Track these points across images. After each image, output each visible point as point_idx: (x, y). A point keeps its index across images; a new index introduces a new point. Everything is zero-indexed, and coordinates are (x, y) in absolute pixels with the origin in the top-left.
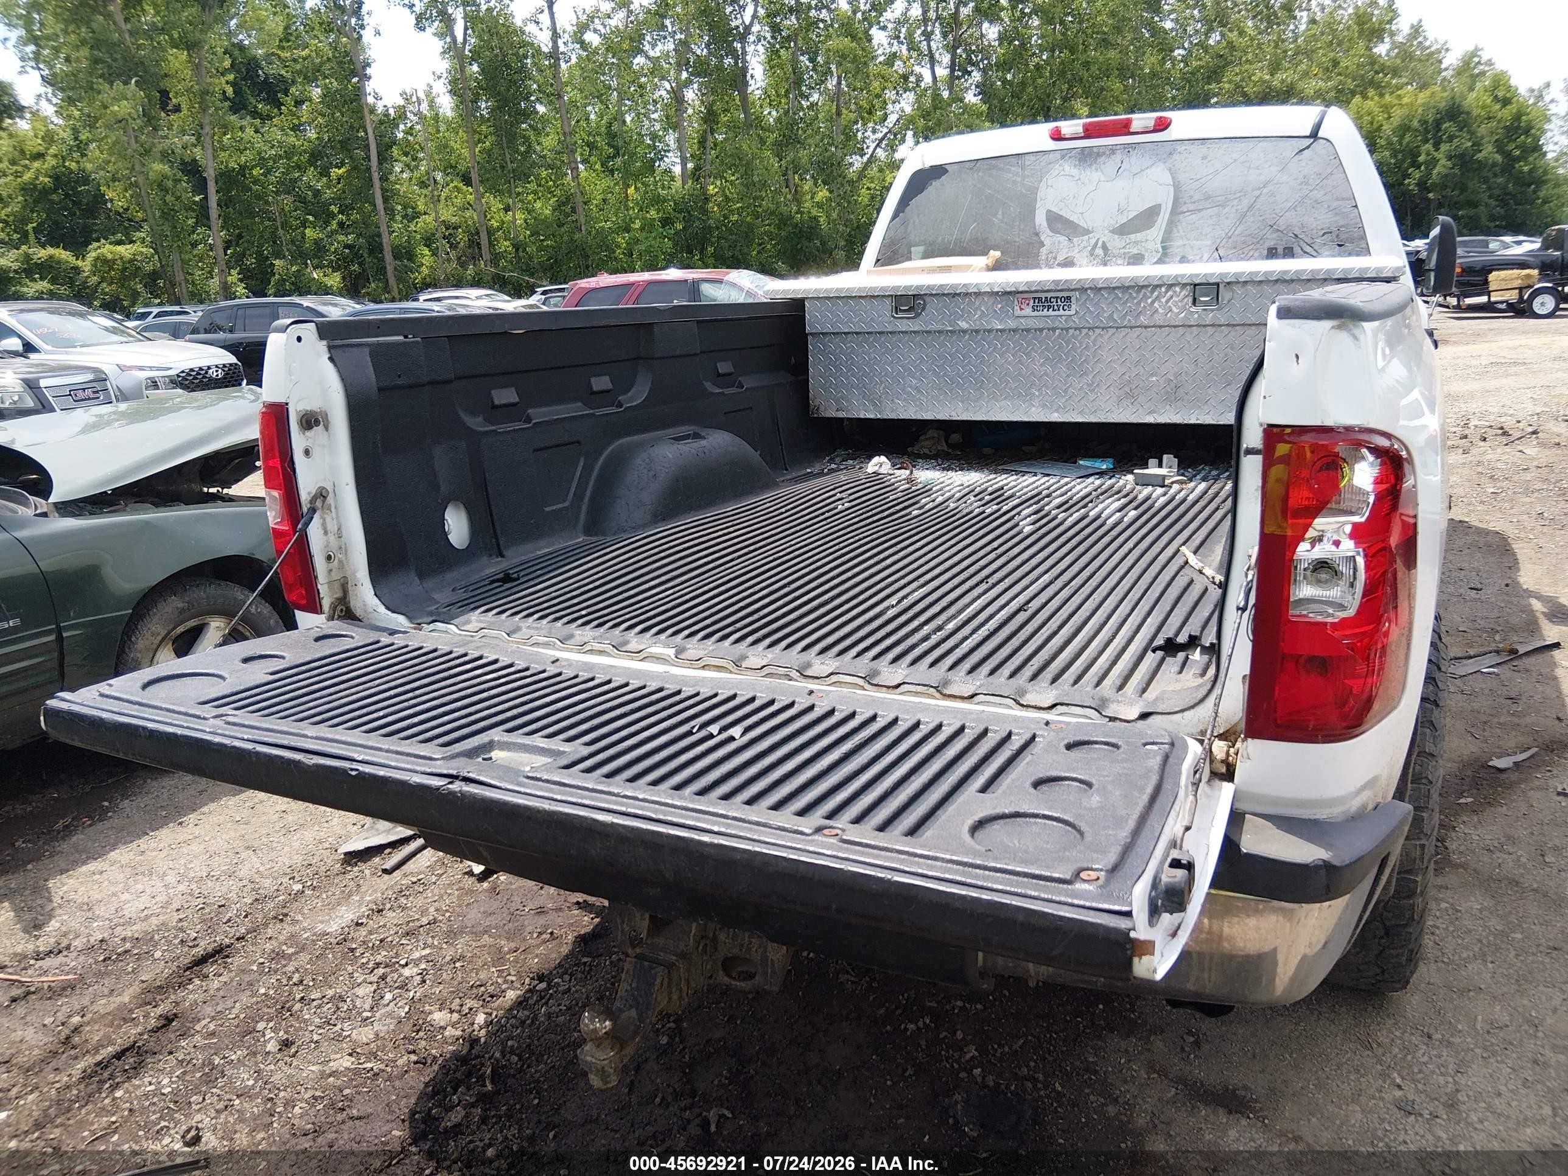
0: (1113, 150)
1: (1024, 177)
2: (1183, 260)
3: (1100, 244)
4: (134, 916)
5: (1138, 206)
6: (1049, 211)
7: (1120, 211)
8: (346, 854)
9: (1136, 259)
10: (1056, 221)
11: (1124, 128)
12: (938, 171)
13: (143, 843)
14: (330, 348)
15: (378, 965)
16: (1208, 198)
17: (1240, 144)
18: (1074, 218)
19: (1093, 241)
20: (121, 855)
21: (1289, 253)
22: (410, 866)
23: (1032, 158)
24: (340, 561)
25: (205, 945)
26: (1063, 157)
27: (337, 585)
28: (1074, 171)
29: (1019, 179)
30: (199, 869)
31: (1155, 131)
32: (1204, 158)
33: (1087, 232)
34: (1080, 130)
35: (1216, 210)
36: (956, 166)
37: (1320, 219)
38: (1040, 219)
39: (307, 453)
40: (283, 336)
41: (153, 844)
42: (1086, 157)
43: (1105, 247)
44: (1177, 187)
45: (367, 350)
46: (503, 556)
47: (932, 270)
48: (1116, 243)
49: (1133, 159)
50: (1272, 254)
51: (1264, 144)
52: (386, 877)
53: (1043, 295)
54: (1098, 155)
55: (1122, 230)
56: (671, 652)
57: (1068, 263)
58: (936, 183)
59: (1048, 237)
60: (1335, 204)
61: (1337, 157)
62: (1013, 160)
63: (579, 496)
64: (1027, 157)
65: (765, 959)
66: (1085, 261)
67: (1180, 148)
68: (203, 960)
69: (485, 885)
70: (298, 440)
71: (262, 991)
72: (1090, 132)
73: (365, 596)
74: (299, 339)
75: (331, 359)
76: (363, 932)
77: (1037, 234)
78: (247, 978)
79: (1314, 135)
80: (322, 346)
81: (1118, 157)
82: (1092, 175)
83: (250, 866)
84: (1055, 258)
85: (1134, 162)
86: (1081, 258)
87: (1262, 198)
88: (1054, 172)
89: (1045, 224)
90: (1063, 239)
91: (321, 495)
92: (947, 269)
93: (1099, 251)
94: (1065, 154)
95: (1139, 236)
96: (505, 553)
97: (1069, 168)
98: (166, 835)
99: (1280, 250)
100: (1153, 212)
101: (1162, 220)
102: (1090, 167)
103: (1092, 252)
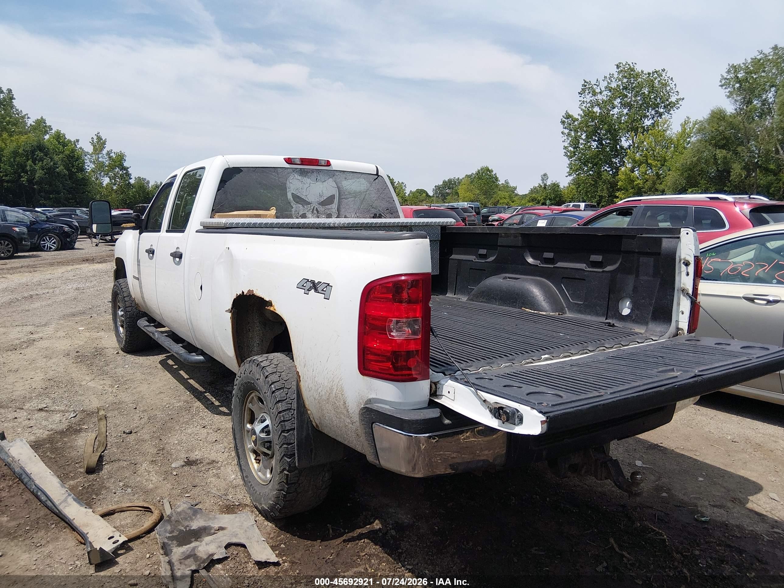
0: (313, 171)
1: (279, 178)
2: (345, 217)
3: (315, 209)
5: (327, 194)
6: (292, 193)
7: (321, 196)
9: (329, 216)
10: (295, 197)
11: (316, 163)
12: (237, 170)
16: (350, 194)
17: (355, 175)
18: (303, 197)
19: (312, 207)
21: (380, 217)
26: (294, 171)
28: (300, 178)
29: (277, 178)
31: (326, 166)
32: (345, 178)
33: (309, 203)
34: (298, 161)
35: (353, 199)
36: (245, 169)
37: (382, 205)
38: (290, 196)
42: (303, 173)
43: (317, 210)
44: (339, 188)
48: (321, 209)
49: (321, 176)
50: (376, 216)
51: (362, 176)
54: (308, 172)
55: (323, 204)
57: (304, 216)
59: (293, 203)
60: (387, 199)
61: (386, 183)
62: (273, 170)
64: (278, 169)
66: (310, 216)
67: (337, 174)
72: (303, 162)
77: (290, 203)
79: (377, 174)
81: (315, 174)
82: (307, 180)
84: (298, 214)
85: (321, 177)
86: (309, 214)
87: (367, 196)
88: (291, 177)
89: (292, 199)
90: (300, 205)
93: (315, 212)
94: (294, 170)
95: (329, 207)
97: (297, 176)
99: (378, 215)
100: (332, 198)
101: (336, 201)
102: (305, 176)
103: (313, 212)
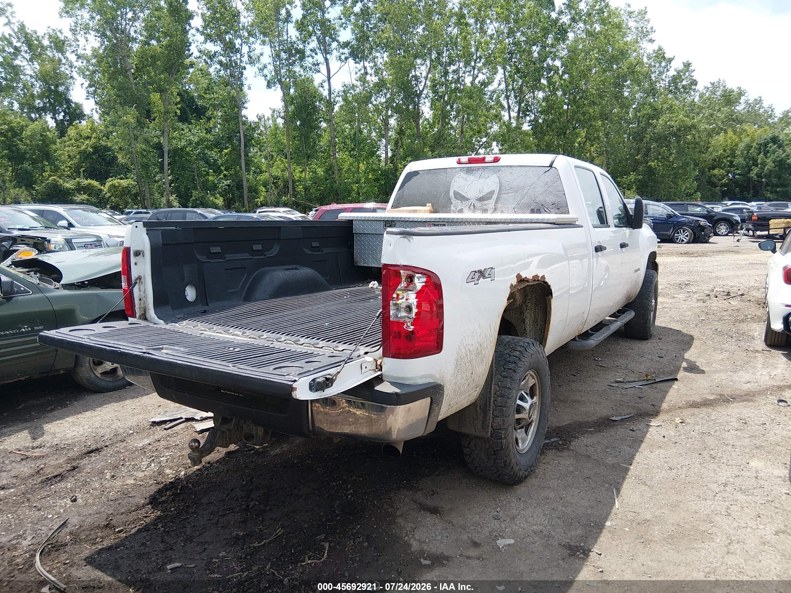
0: (479, 168)
1: (446, 177)
2: (502, 212)
3: (472, 204)
4: (70, 437)
5: (486, 191)
6: (455, 191)
7: (480, 192)
8: (153, 422)
9: (485, 211)
10: (457, 195)
11: (483, 160)
12: (415, 173)
13: (79, 416)
14: (147, 230)
15: (153, 456)
16: (511, 188)
17: (524, 168)
18: (464, 194)
19: (470, 203)
20: (70, 419)
21: (539, 211)
22: (175, 428)
23: (450, 170)
24: (144, 301)
25: (93, 447)
26: (461, 170)
27: (142, 309)
28: (465, 176)
30: (97, 425)
31: (494, 162)
32: (511, 173)
33: (468, 199)
34: (467, 160)
35: (514, 193)
36: (422, 172)
37: (550, 199)
38: (451, 194)
39: (136, 264)
40: (131, 225)
41: (82, 416)
42: (469, 171)
43: (474, 206)
44: (500, 183)
45: (160, 232)
46: (208, 306)
47: (410, 212)
48: (478, 204)
49: (486, 172)
50: (533, 211)
51: (533, 168)
52: (165, 431)
53: (436, 223)
54: (473, 170)
55: (481, 199)
56: (241, 333)
57: (461, 211)
58: (415, 178)
59: (453, 200)
60: (557, 193)
61: (558, 175)
62: (443, 171)
63: (243, 288)
64: (448, 169)
65: (257, 434)
66: (467, 211)
67: (502, 169)
68: (92, 452)
69: (200, 435)
70: (133, 260)
71: (109, 461)
72: (471, 161)
73: (151, 313)
74: (136, 227)
75: (147, 234)
76: (151, 447)
77: (450, 199)
78: (105, 458)
79: (551, 166)
80: (144, 229)
81: (480, 171)
82: (471, 177)
83: (116, 425)
84: (456, 209)
85: (486, 173)
86: (466, 210)
87: (531, 190)
88: (457, 176)
89: (453, 196)
90: (459, 202)
91: (139, 278)
92: (415, 211)
93: (472, 207)
94: (462, 169)
95: (486, 202)
96: (209, 304)
97: (463, 174)
98: (88, 414)
99: (535, 210)
100: (492, 192)
101: (495, 196)
102: (470, 174)
103: (469, 207)
